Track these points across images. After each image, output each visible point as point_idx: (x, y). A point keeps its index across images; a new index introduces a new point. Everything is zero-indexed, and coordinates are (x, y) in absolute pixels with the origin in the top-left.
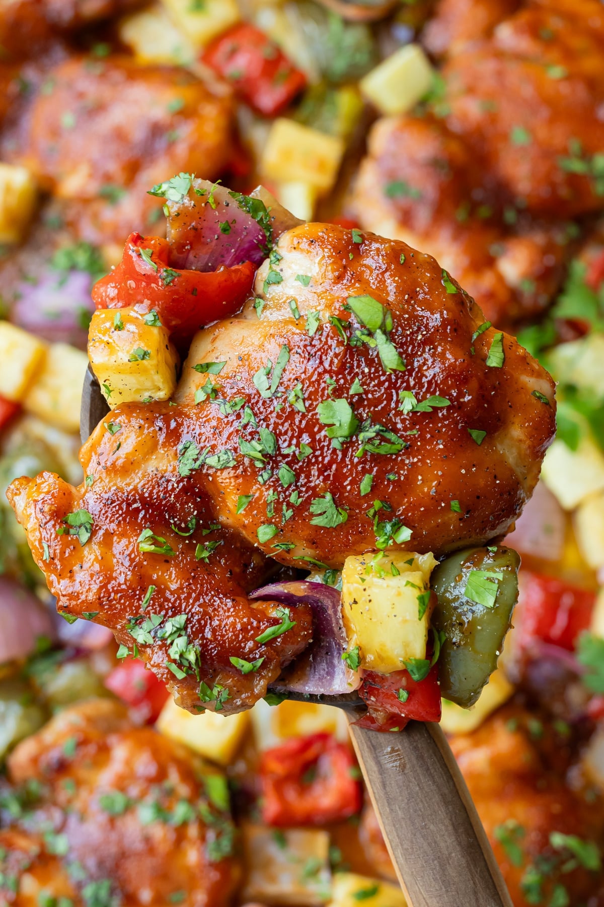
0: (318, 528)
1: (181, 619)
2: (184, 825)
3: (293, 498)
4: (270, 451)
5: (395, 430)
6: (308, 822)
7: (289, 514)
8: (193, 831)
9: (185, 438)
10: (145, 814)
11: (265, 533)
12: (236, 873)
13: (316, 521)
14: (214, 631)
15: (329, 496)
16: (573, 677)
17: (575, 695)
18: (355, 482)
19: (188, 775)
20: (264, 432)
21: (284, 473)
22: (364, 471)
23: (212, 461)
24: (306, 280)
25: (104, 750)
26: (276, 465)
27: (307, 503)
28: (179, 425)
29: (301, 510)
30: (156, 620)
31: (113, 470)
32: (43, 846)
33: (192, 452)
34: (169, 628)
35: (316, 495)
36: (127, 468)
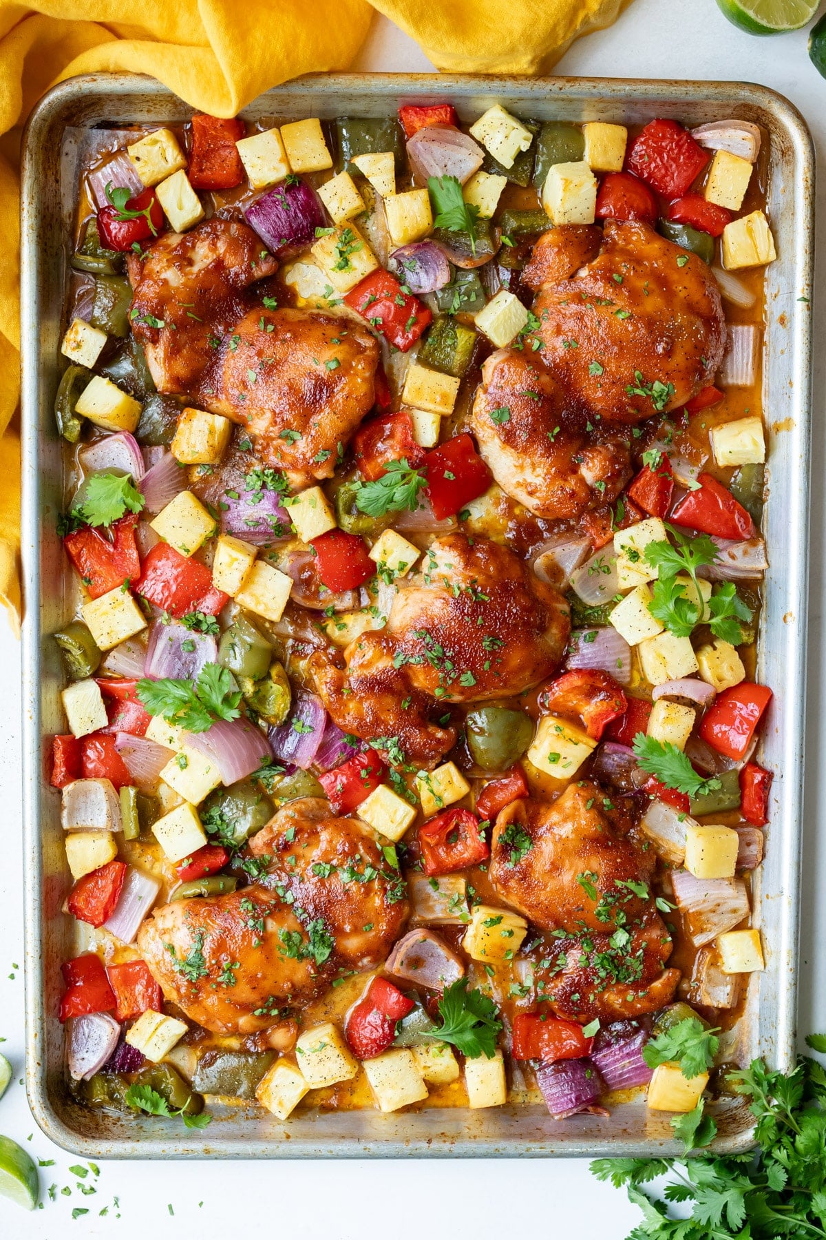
0: (464, 687)
1: (395, 739)
2: (371, 881)
3: (452, 675)
4: (440, 655)
5: (499, 639)
6: (455, 870)
7: (450, 682)
8: (376, 885)
9: (398, 650)
10: (344, 876)
11: (438, 692)
12: (406, 909)
13: (463, 684)
14: (410, 744)
15: (469, 672)
16: (633, 763)
17: (635, 776)
18: (482, 665)
19: (371, 847)
20: (437, 647)
21: (448, 665)
22: (486, 660)
23: (412, 660)
24: (450, 566)
25: (314, 834)
26: (444, 661)
27: (459, 677)
28: (394, 645)
29: (456, 681)
30: (384, 739)
31: (362, 666)
32: (278, 898)
33: (401, 657)
34: (389, 743)
35: (463, 673)
36: (369, 665)
